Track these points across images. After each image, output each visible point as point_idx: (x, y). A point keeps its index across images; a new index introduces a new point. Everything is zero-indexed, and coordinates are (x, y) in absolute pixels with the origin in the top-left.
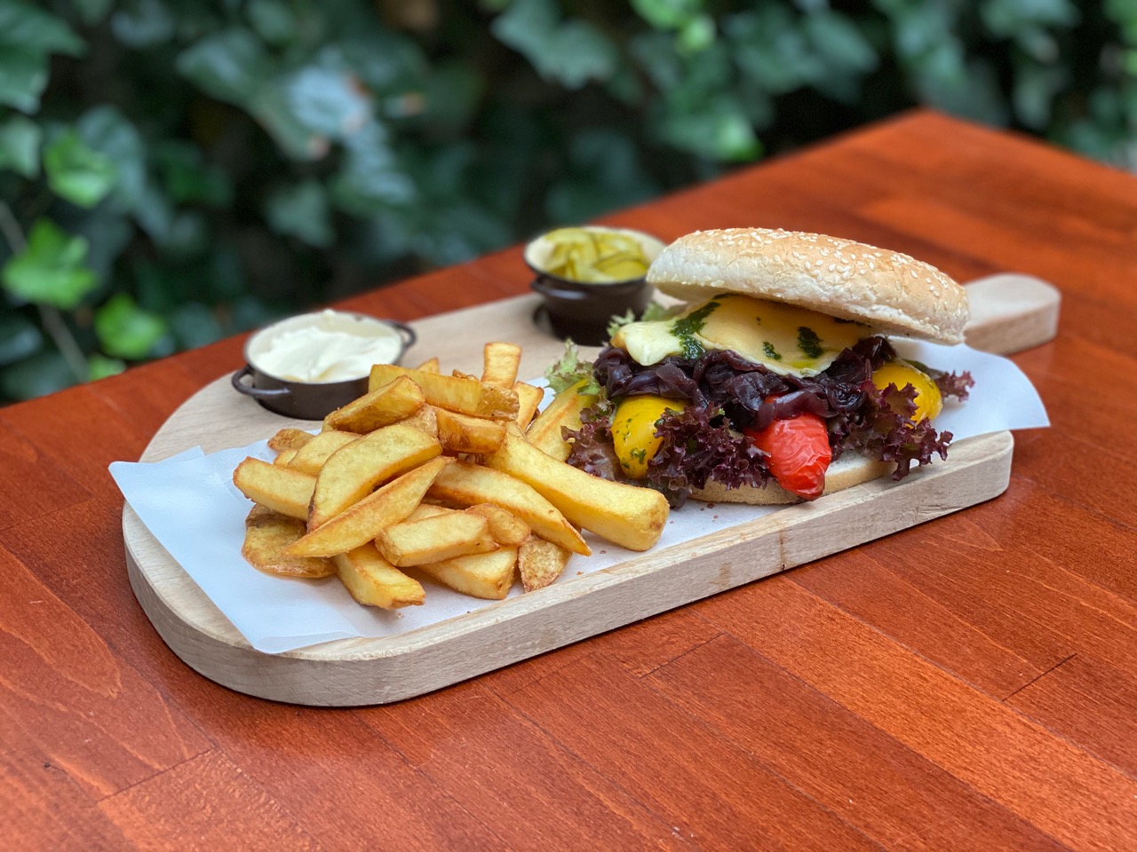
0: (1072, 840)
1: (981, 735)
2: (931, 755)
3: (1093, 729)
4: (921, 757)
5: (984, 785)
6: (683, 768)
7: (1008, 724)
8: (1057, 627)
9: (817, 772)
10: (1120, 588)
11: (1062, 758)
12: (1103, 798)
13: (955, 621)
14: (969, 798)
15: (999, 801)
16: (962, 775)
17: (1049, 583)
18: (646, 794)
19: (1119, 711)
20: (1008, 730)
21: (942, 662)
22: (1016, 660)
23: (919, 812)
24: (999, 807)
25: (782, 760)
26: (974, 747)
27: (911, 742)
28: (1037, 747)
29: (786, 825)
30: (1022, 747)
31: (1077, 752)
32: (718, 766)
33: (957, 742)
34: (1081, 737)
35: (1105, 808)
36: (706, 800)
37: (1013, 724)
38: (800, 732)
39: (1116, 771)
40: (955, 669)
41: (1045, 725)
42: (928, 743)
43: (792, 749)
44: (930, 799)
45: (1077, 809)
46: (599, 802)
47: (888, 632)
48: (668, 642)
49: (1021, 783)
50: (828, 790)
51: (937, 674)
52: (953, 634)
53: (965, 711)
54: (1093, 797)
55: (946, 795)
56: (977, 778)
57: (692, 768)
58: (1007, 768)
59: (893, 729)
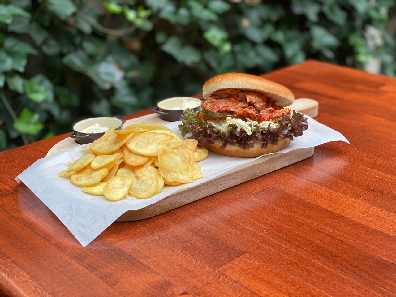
0: (381, 230)
1: (351, 207)
2: (337, 212)
3: (383, 205)
4: (334, 212)
5: (353, 218)
6: (265, 218)
7: (358, 204)
8: (369, 182)
9: (304, 217)
10: (387, 173)
11: (376, 212)
12: (389, 220)
13: (339, 182)
14: (350, 221)
15: (359, 222)
16: (347, 216)
17: (365, 172)
18: (255, 223)
19: (391, 200)
20: (359, 206)
21: (337, 191)
22: (359, 190)
23: (335, 225)
24: (359, 223)
25: (294, 215)
26: (349, 210)
27: (331, 209)
28: (368, 209)
29: (297, 229)
30: (363, 209)
31: (379, 210)
32: (275, 217)
33: (344, 209)
34: (380, 206)
35: (389, 222)
36: (273, 224)
37: (360, 204)
38: (298, 208)
39: (391, 214)
40: (341, 192)
41: (369, 204)
42: (336, 209)
43: (296, 212)
44: (338, 222)
45: (381, 223)
46: (241, 226)
47: (320, 185)
48: (255, 189)
49: (364, 217)
50: (308, 221)
51: (336, 194)
52: (339, 184)
53: (345, 202)
54: (386, 220)
55: (343, 221)
56: (351, 216)
57: (267, 217)
58: (360, 214)
59: (325, 207)
